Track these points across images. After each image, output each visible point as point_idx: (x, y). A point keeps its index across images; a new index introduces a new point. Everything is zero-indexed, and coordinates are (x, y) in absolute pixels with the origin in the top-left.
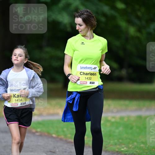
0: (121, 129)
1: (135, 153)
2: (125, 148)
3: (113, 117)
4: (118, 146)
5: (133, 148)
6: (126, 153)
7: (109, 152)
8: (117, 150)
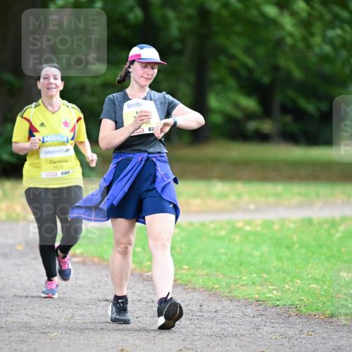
0: (265, 248)
1: (297, 302)
2: (275, 292)
3: (249, 223)
4: (259, 288)
5: (293, 291)
6: (278, 303)
7: (239, 301)
8: (256, 296)
